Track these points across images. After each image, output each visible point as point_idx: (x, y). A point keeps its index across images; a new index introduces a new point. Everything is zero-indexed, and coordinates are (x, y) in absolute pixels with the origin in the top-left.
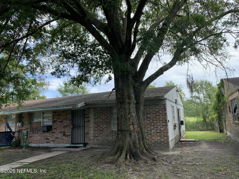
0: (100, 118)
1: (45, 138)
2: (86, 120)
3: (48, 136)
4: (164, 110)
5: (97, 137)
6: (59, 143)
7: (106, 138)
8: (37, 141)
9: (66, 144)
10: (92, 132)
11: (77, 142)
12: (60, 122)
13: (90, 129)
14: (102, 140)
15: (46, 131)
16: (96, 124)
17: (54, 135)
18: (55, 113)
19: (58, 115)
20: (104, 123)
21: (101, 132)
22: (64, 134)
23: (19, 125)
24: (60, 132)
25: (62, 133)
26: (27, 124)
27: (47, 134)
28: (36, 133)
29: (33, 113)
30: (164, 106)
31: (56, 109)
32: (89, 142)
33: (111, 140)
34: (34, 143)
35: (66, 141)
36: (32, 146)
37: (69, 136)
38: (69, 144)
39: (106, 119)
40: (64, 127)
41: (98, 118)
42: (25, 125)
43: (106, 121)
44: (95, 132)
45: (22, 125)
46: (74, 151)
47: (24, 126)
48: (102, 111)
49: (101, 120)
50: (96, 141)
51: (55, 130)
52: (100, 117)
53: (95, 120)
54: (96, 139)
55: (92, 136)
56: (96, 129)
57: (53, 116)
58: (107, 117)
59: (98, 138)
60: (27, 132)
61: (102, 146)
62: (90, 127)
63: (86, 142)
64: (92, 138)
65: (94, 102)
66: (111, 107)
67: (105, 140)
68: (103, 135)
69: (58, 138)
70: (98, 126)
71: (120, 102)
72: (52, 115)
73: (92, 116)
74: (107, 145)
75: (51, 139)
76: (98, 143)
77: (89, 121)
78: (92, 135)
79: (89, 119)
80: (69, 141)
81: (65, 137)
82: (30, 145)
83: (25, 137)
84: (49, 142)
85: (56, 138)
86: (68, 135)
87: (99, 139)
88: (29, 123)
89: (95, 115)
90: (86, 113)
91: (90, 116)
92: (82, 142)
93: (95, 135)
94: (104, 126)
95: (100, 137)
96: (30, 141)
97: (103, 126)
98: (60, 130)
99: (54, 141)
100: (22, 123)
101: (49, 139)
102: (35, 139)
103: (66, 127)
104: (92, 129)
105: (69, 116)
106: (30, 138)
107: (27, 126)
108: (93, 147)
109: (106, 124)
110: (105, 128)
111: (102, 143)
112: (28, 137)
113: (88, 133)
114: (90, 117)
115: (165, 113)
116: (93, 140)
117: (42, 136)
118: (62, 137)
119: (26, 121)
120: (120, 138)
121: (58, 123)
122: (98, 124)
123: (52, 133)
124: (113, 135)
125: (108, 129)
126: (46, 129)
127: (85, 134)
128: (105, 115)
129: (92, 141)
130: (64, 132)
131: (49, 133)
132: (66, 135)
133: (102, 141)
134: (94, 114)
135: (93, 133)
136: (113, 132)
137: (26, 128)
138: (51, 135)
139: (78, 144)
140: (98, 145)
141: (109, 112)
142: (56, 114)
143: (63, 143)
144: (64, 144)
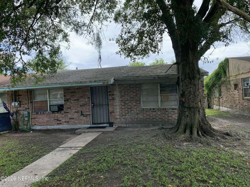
0: (127, 96)
1: (56, 119)
2: (110, 98)
3: (59, 116)
4: (202, 87)
5: (124, 115)
6: (75, 124)
7: (135, 117)
8: (43, 123)
9: (85, 124)
10: (118, 110)
11: (99, 122)
12: (75, 100)
13: (115, 107)
14: (131, 118)
15: (56, 112)
16: (123, 102)
17: (67, 116)
18: (67, 90)
19: (72, 92)
20: (133, 101)
21: (129, 110)
22: (82, 113)
23: (15, 105)
24: (75, 112)
25: (79, 112)
26: (26, 104)
27: (57, 115)
28: (42, 113)
29: (34, 91)
30: (202, 83)
31: (81, 85)
32: (115, 122)
33: (141, 118)
34: (40, 126)
35: (85, 121)
36: (36, 129)
37: (88, 116)
38: (89, 124)
39: (135, 97)
40: (80, 106)
41: (125, 96)
42: (23, 104)
43: (135, 99)
44: (121, 110)
45: (20, 105)
46: (107, 131)
47: (22, 106)
48: (130, 88)
49: (128, 98)
50: (123, 120)
51: (69, 109)
52: (128, 94)
53: (121, 98)
54: (124, 118)
55: (119, 115)
56: (123, 107)
57: (65, 93)
58: (136, 94)
59: (126, 116)
60: (29, 113)
61: (130, 125)
62: (116, 106)
63: (110, 121)
64: (118, 117)
65: (125, 78)
66: (140, 84)
67: (134, 118)
68: (132, 114)
69: (74, 118)
70: (126, 104)
71: (189, 78)
72: (63, 93)
73: (117, 93)
74: (137, 123)
75: (63, 120)
76: (126, 122)
77: (113, 99)
78: (118, 113)
79: (113, 96)
80: (89, 121)
81: (83, 117)
82: (34, 128)
83: (26, 119)
84: (61, 124)
85: (70, 119)
86: (86, 115)
87: (127, 118)
88: (31, 102)
89: (121, 93)
90: (109, 90)
91: (115, 93)
92: (105, 122)
93: (121, 113)
94: (133, 104)
95: (128, 115)
96: (33, 124)
97: (131, 104)
98: (76, 109)
99: (68, 122)
100: (19, 102)
101: (61, 121)
102: (41, 120)
103: (84, 106)
104: (118, 107)
105: (87, 93)
106: (33, 120)
107: (26, 106)
108: (119, 126)
109: (135, 102)
110: (133, 106)
111: (131, 122)
112: (29, 119)
113: (114, 112)
114: (116, 95)
115: (202, 90)
116: (120, 118)
117: (50, 116)
118: (79, 117)
119: (24, 100)
120: (186, 116)
121: (72, 102)
122: (126, 102)
123: (65, 113)
124: (144, 113)
125: (137, 107)
126: (57, 109)
127: (109, 113)
128: (134, 93)
129: (119, 120)
130: (81, 111)
131: (61, 113)
132: (84, 115)
133: (132, 120)
134: (120, 91)
135: (120, 112)
136: (145, 110)
137: (26, 108)
138: (63, 115)
139: (101, 124)
140: (126, 124)
141: (139, 89)
142: (69, 91)
143: (80, 123)
144: (82, 125)
